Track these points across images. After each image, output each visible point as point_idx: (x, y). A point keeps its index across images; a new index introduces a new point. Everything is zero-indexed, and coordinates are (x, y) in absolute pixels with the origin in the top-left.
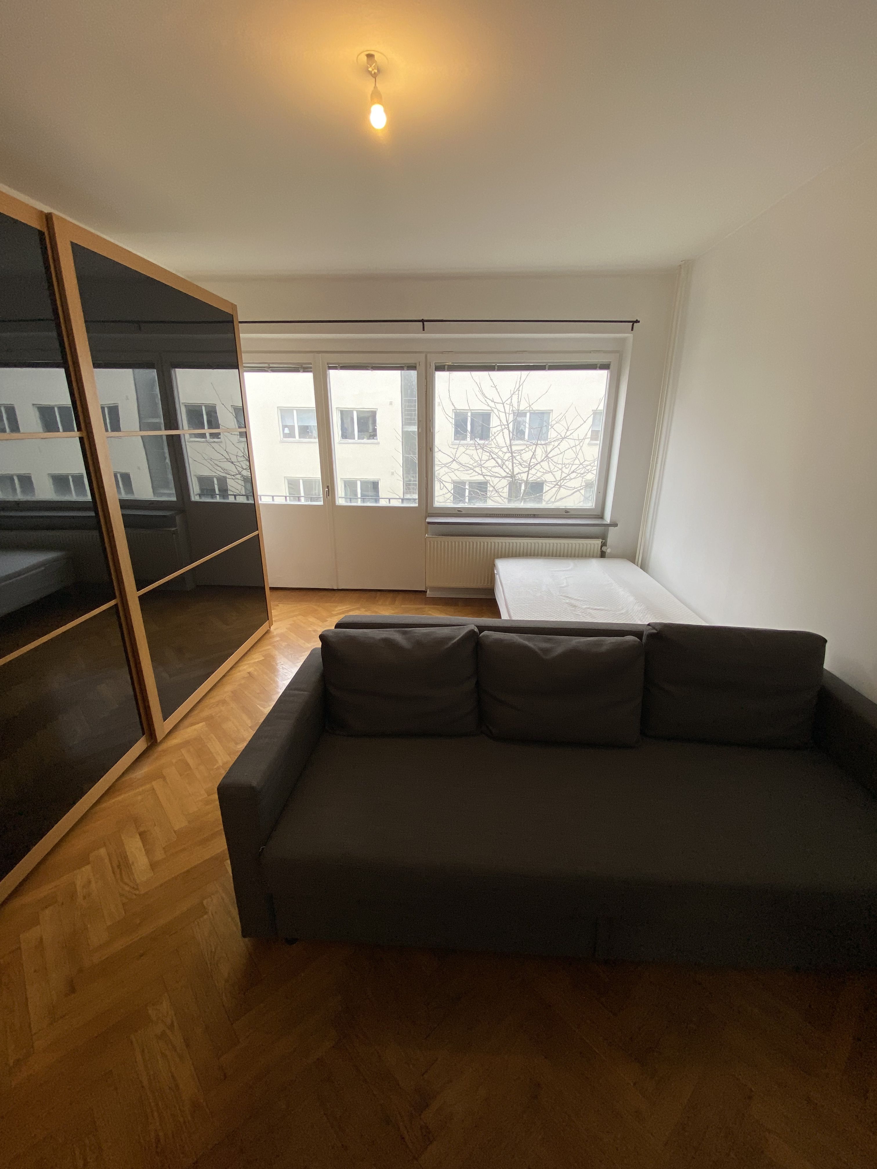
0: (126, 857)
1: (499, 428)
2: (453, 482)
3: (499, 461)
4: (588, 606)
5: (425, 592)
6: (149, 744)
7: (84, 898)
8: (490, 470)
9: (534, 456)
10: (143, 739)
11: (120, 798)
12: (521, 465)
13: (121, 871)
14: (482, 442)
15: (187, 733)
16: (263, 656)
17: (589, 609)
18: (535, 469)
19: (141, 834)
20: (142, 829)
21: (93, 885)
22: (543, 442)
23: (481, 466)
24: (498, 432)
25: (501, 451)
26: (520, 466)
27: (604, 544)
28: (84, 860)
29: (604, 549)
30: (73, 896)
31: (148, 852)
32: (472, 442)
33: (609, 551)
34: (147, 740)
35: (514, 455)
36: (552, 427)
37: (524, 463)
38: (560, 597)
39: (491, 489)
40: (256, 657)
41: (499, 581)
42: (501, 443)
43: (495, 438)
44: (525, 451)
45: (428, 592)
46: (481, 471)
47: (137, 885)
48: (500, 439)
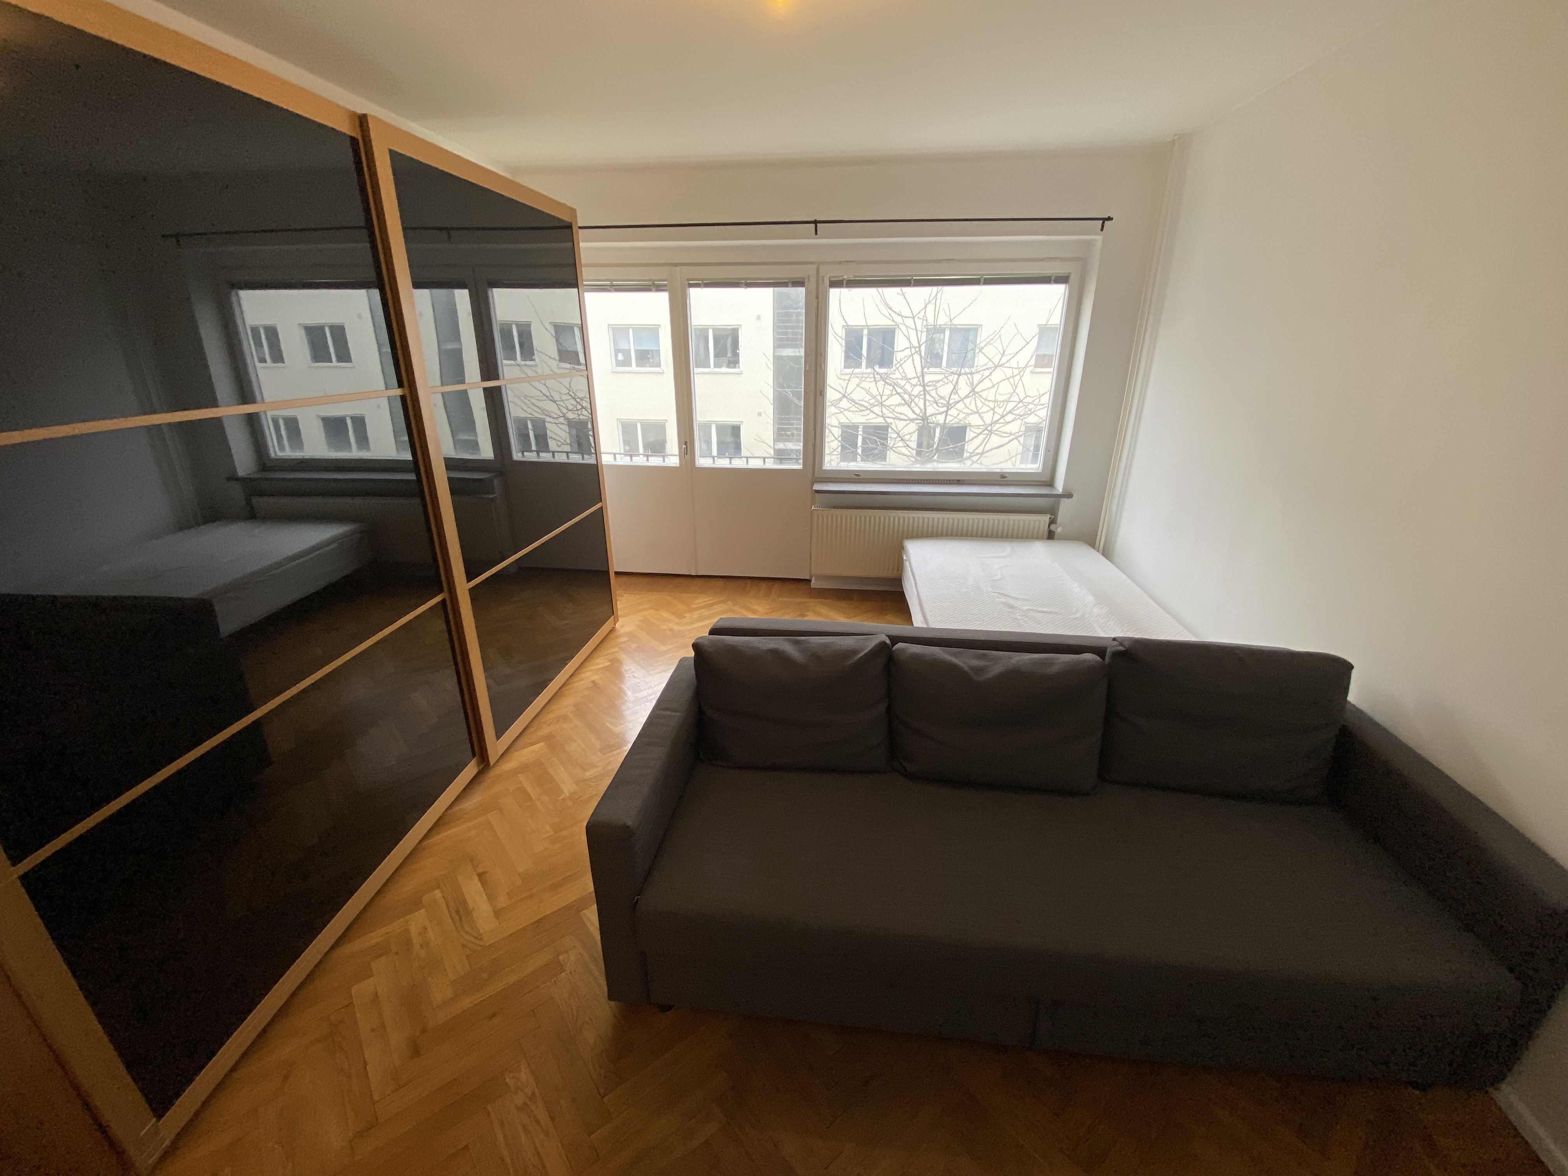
0: (465, 901)
1: (908, 352)
2: (842, 426)
3: (906, 397)
4: (1031, 608)
5: (809, 581)
6: (481, 768)
7: (422, 946)
8: (893, 410)
9: (955, 390)
10: (474, 762)
11: (450, 832)
12: (937, 403)
13: (460, 917)
14: (883, 371)
15: (525, 755)
16: (609, 661)
17: (1031, 611)
18: (957, 409)
19: (480, 876)
20: (480, 870)
21: (430, 934)
22: (967, 370)
23: (882, 404)
24: (906, 358)
25: (909, 383)
26: (935, 405)
27: (1052, 522)
28: (416, 903)
29: (1053, 527)
30: (409, 943)
31: (490, 898)
32: (869, 370)
33: (1059, 530)
34: (479, 764)
35: (927, 388)
36: (980, 351)
37: (942, 401)
38: (994, 594)
39: (895, 435)
40: (601, 662)
41: (909, 569)
42: (911, 373)
43: (901, 365)
44: (943, 384)
45: (813, 581)
46: (882, 412)
47: (481, 935)
48: (908, 368)
